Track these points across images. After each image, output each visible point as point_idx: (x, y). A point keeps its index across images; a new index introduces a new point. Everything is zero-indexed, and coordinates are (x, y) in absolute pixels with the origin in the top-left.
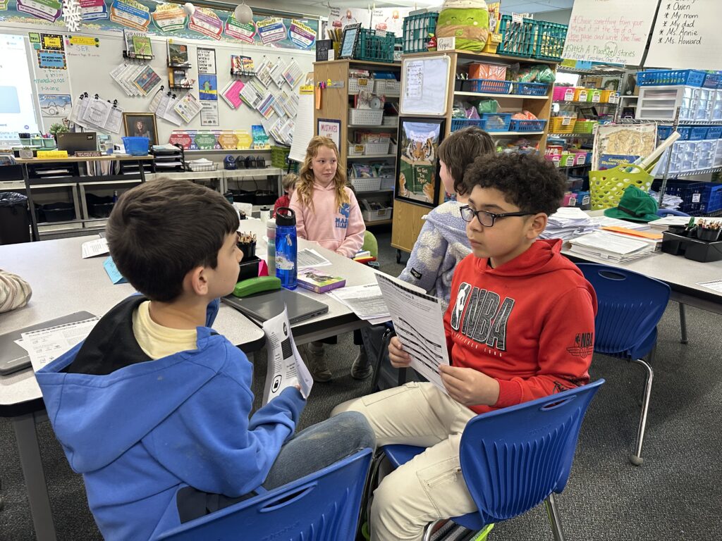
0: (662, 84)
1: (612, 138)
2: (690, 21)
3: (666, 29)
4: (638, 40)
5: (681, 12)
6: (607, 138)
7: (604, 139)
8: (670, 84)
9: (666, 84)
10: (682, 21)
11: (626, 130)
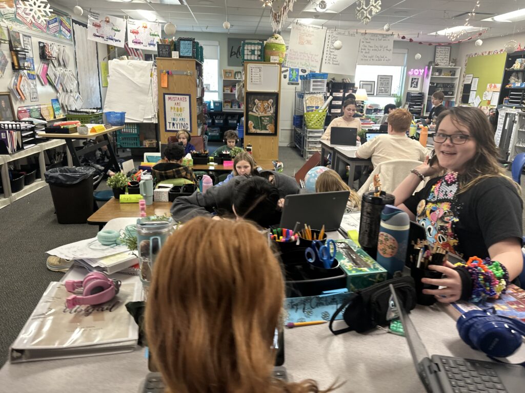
2: (335, 57)
3: (327, 59)
4: (317, 62)
5: (332, 54)
8: (321, 79)
10: (332, 57)
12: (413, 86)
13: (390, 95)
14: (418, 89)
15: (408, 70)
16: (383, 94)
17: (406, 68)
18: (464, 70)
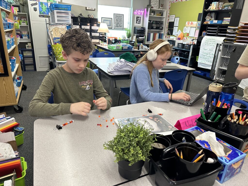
0: (62, 10)
1: (54, 30)
6: (52, 31)
7: (51, 31)
8: (65, 10)
9: (64, 10)
11: (56, 27)
12: (138, 22)
13: (123, 29)
14: (140, 25)
15: (134, 11)
16: (118, 28)
17: (132, 9)
18: (168, 12)
